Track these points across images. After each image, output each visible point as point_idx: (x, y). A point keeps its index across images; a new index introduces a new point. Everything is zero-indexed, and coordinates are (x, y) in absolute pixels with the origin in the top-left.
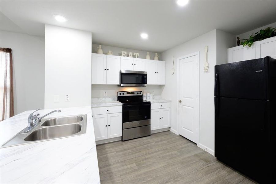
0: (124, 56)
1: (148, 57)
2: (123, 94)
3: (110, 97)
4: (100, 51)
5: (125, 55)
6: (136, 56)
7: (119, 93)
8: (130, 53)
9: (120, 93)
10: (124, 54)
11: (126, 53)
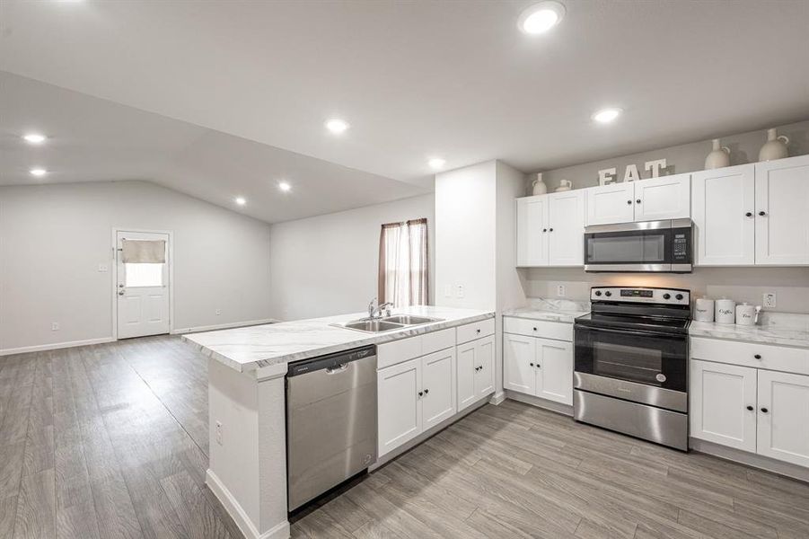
0: (607, 183)
1: (714, 158)
2: (608, 294)
3: (571, 300)
4: (539, 187)
5: (611, 179)
6: (656, 172)
7: (594, 291)
8: (632, 168)
9: (597, 290)
10: (607, 175)
11: (612, 171)
